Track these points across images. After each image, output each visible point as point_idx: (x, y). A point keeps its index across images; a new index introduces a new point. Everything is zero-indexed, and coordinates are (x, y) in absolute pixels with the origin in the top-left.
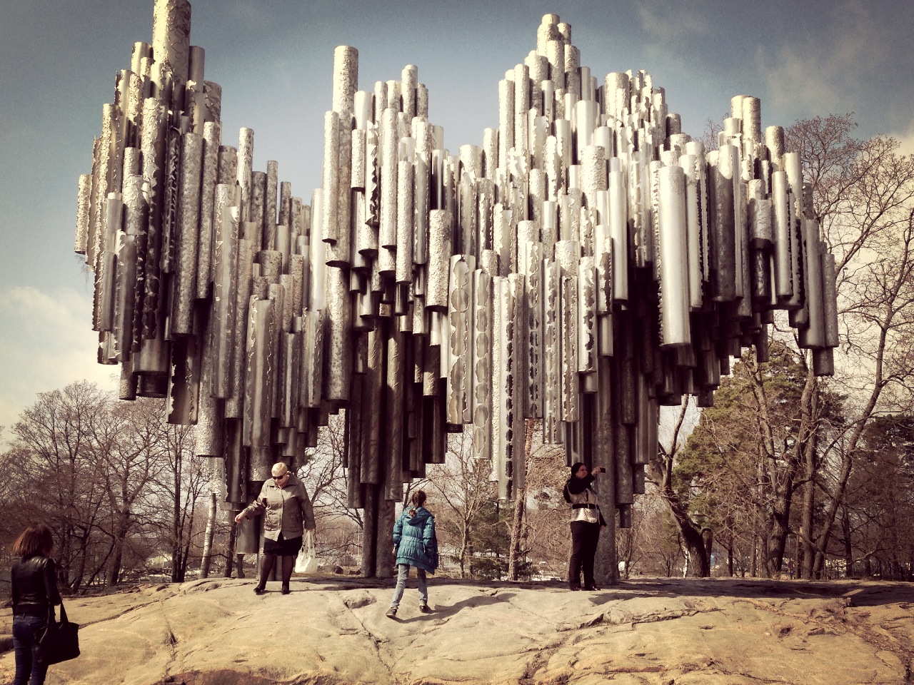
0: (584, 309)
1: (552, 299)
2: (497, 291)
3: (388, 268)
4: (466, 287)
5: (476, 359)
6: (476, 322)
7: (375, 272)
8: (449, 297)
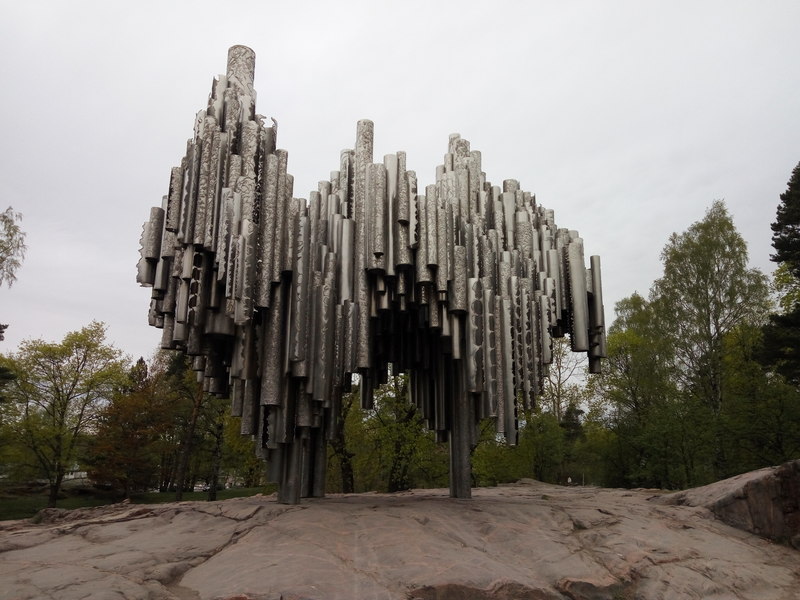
2: (498, 305)
3: (428, 280)
4: (481, 300)
5: (489, 349)
6: (488, 324)
7: (401, 281)
8: (467, 305)
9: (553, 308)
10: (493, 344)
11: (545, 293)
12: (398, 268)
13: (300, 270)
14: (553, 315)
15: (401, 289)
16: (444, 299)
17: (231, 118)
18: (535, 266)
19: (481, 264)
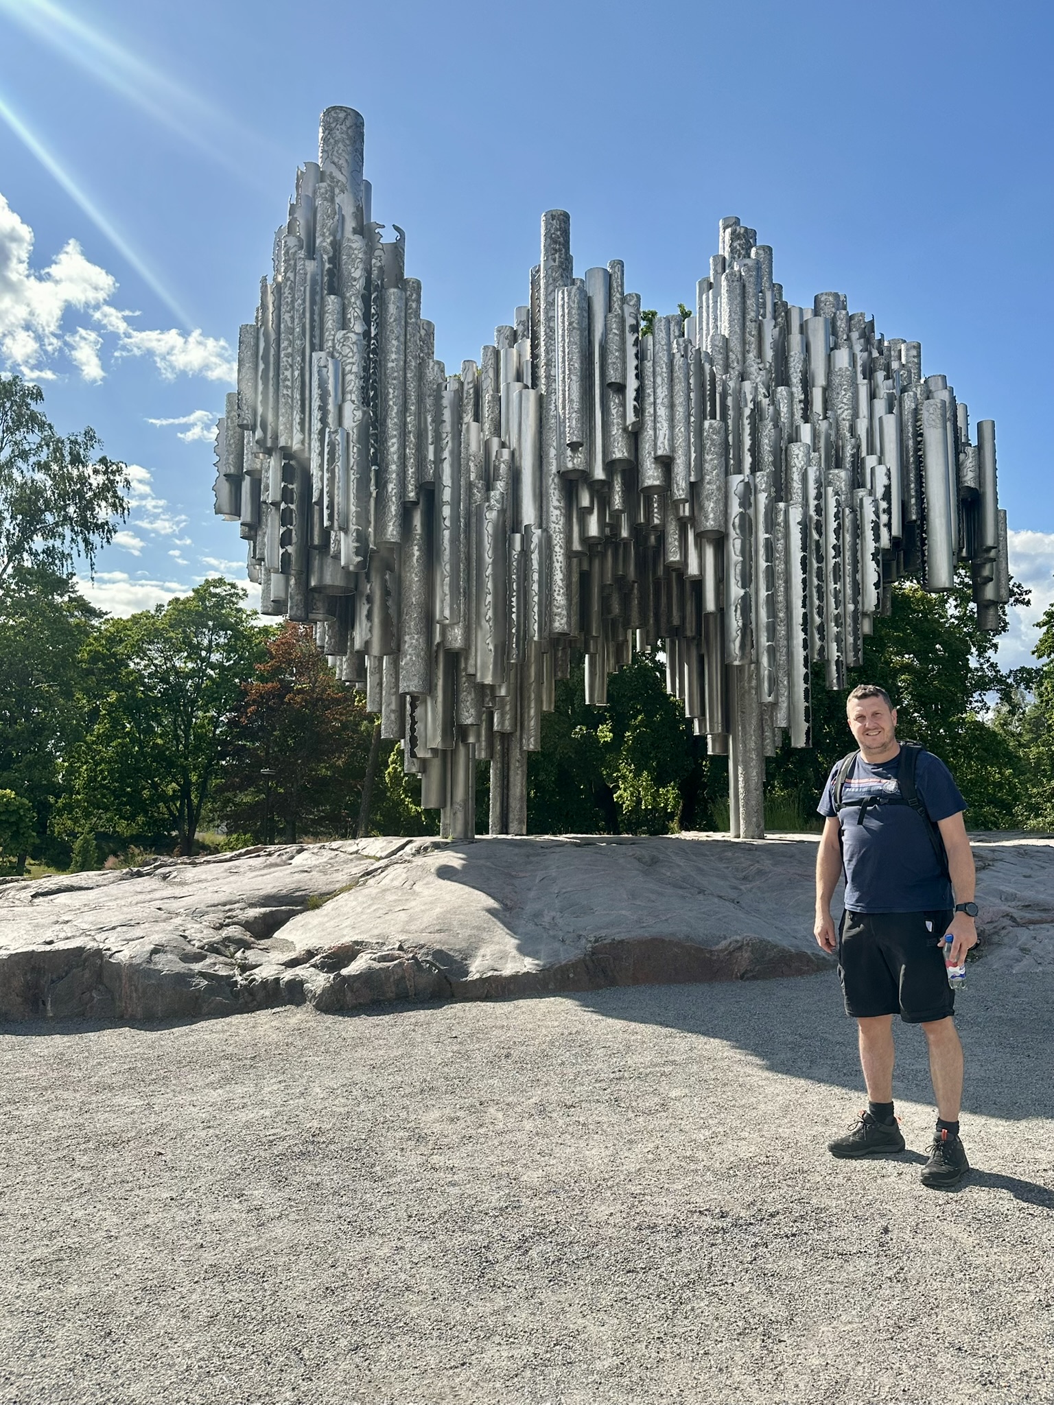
0: (870, 546)
1: (837, 531)
2: (781, 519)
3: (657, 483)
4: (751, 511)
5: (763, 593)
6: (762, 551)
7: (617, 487)
8: (726, 521)
9: (884, 518)
10: (771, 585)
11: (871, 492)
12: (610, 466)
13: (447, 479)
14: (884, 532)
15: (617, 502)
16: (687, 513)
17: (323, 235)
18: (858, 447)
19: (755, 450)
